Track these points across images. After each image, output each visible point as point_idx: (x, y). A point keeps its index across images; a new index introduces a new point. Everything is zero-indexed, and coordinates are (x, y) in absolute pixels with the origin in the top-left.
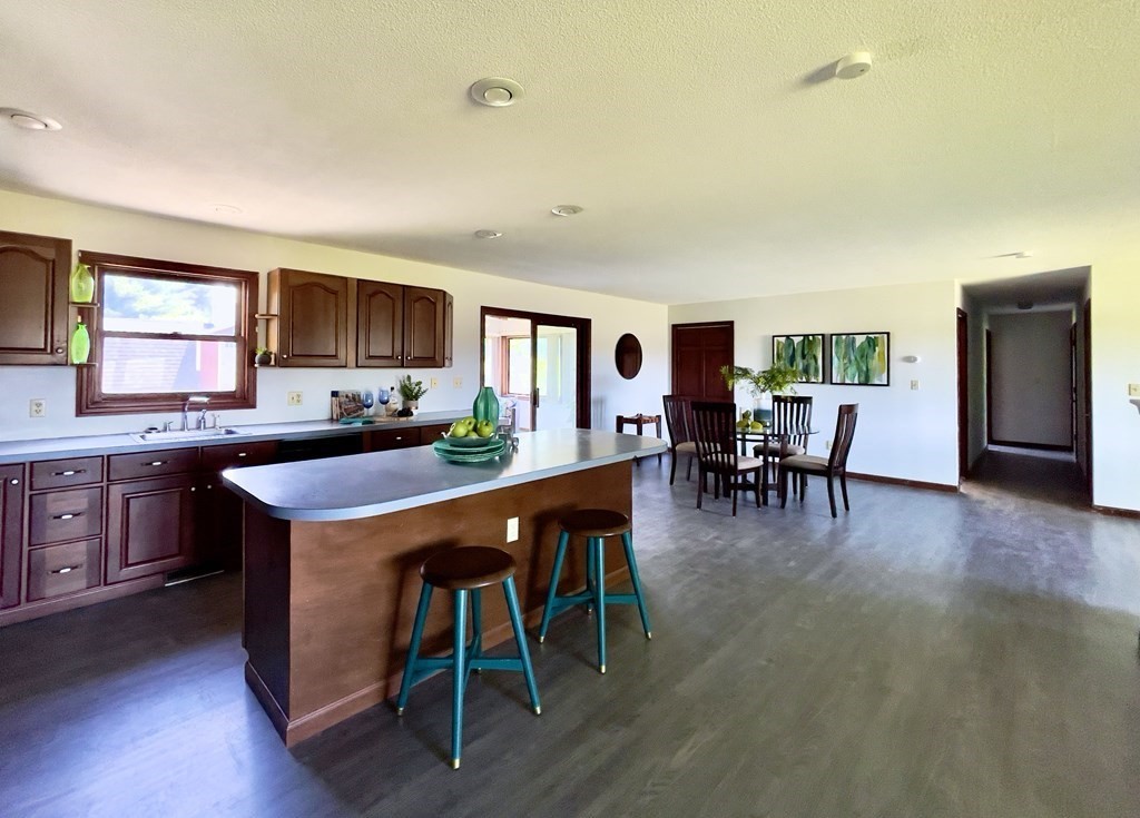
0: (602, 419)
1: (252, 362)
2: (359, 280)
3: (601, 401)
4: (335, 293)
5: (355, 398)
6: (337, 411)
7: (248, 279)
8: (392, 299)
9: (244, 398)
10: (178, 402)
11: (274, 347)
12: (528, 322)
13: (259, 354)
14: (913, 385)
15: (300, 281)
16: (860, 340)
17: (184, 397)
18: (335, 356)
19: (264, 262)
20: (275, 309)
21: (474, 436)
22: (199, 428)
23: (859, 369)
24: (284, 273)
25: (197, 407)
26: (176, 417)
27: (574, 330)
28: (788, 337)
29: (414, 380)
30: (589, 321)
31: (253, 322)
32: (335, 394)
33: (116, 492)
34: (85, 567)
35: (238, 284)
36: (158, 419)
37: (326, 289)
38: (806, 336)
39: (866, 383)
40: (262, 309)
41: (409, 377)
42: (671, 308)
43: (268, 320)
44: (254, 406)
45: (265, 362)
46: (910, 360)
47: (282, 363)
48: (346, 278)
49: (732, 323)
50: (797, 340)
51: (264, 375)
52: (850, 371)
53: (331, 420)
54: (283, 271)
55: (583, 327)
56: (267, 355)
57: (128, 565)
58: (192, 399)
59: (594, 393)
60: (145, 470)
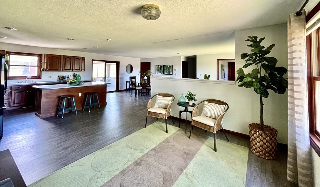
0: (122, 81)
1: (40, 70)
2: (63, 56)
3: (122, 78)
4: (58, 58)
5: (63, 77)
6: (59, 79)
7: (40, 56)
8: (70, 58)
9: (39, 77)
10: (25, 78)
11: (45, 68)
12: (104, 63)
13: (42, 69)
14: (176, 75)
15: (51, 56)
16: (168, 66)
17: (26, 77)
18: (58, 69)
19: (43, 53)
20: (46, 61)
21: (73, 81)
22: (29, 82)
23: (168, 71)
24: (47, 55)
25: (29, 78)
26: (24, 80)
27: (116, 64)
28: (158, 65)
29: (76, 74)
30: (119, 62)
31: (41, 63)
32: (58, 76)
33: (13, 92)
34: (7, 104)
35: (38, 56)
36: (21, 80)
37: (56, 57)
38: (161, 65)
39: (169, 74)
40: (43, 61)
41: (74, 73)
42: (141, 59)
43: (44, 63)
44: (41, 78)
45: (43, 70)
46: (175, 70)
47: (46, 71)
48: (61, 55)
49: (150, 62)
50: (160, 66)
51: (43, 73)
52: (167, 72)
53: (58, 81)
54: (47, 54)
55: (118, 63)
56: (44, 69)
57: (15, 104)
58: (28, 77)
59: (120, 76)
60: (18, 88)
